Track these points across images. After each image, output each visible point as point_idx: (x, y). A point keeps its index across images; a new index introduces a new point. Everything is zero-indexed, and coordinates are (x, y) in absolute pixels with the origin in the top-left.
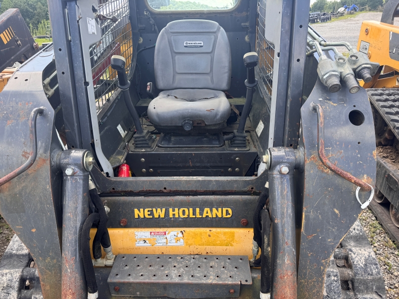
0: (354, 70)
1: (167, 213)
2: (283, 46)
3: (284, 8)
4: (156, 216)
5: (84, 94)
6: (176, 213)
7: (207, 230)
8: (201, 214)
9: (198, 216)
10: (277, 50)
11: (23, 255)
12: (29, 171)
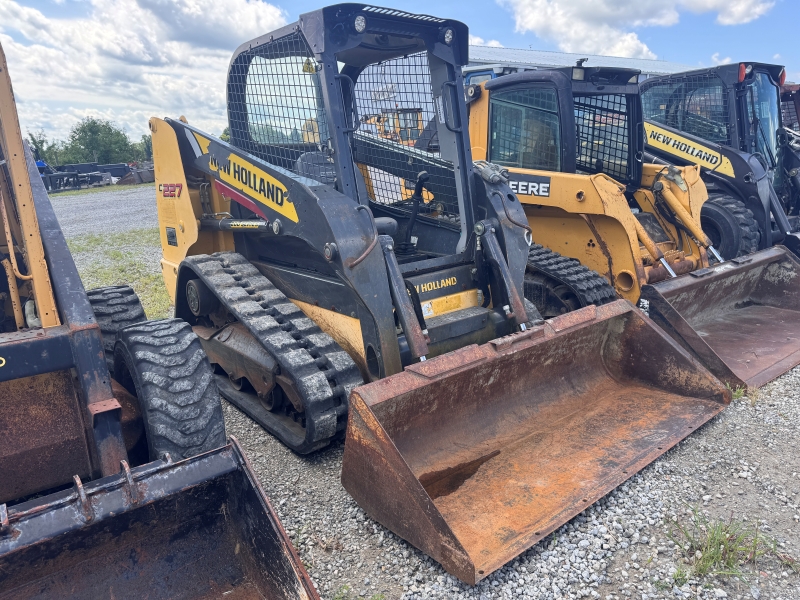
1: (420, 290)
2: (460, 162)
6: (425, 287)
7: (444, 298)
8: (440, 285)
9: (438, 287)
10: (457, 165)
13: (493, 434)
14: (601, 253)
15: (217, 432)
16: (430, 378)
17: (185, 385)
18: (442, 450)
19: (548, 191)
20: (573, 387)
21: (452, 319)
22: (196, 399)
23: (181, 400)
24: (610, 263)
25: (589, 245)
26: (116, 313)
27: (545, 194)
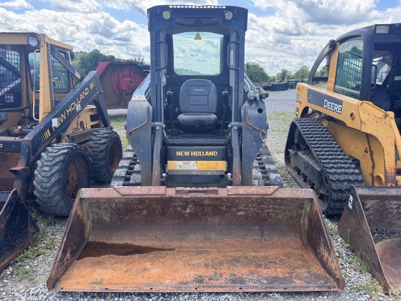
0: (260, 95)
1: (190, 154)
2: (235, 87)
3: (235, 74)
4: (186, 155)
5: (160, 104)
6: (194, 154)
7: (207, 162)
8: (205, 154)
9: (203, 155)
10: (234, 89)
11: (122, 177)
12: (144, 127)
13: (182, 240)
14: (370, 158)
15: (54, 191)
16: (123, 195)
17: (47, 169)
18: (145, 236)
19: (341, 110)
20: (262, 235)
21: (195, 173)
22: (49, 175)
23: (43, 174)
24: (373, 167)
25: (365, 151)
26: (96, 140)
27: (340, 112)
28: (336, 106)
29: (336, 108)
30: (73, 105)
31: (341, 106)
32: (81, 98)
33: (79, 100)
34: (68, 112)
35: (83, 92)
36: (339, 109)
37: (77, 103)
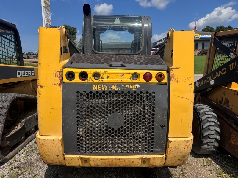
27: (34, 75)
28: (30, 73)
29: (30, 74)
30: (209, 79)
31: (33, 71)
32: (216, 76)
33: (214, 76)
34: (205, 81)
35: (220, 71)
36: (32, 73)
37: (212, 78)
